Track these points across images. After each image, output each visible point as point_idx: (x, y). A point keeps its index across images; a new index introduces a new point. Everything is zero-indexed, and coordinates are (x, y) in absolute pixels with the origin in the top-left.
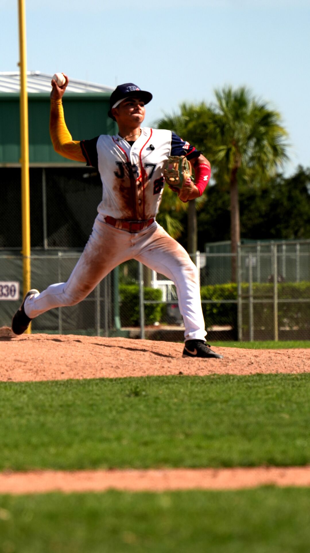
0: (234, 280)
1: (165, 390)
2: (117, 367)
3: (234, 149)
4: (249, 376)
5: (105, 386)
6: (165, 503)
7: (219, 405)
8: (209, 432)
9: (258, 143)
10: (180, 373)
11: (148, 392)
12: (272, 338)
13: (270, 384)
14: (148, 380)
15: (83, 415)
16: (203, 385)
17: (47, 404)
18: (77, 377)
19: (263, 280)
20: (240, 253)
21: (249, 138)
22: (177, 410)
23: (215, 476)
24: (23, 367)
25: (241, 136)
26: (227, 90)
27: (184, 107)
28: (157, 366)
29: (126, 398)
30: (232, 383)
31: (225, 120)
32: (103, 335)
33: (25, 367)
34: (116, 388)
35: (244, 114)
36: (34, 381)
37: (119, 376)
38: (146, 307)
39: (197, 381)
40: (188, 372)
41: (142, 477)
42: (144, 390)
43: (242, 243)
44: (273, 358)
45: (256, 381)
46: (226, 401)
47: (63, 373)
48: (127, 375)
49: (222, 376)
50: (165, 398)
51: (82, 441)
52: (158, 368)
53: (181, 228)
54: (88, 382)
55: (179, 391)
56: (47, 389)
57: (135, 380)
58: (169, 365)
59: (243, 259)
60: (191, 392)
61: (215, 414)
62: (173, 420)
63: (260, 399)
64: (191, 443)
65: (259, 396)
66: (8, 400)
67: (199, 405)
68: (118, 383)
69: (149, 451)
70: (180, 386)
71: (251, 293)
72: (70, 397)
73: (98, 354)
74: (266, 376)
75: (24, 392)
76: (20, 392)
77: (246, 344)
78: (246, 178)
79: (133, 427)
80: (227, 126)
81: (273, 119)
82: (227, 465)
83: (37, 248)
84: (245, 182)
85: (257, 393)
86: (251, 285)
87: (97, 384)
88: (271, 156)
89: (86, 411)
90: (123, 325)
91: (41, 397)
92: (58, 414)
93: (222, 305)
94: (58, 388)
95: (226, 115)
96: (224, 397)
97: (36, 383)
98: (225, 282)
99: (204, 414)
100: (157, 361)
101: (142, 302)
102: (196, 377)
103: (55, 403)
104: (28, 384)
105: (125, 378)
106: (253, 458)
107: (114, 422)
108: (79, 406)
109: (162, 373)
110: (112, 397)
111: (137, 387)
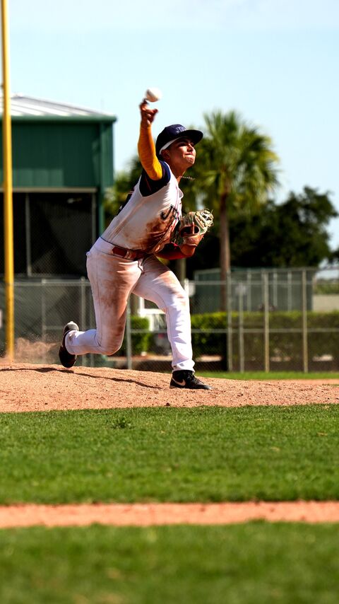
0: (223, 309)
1: (152, 422)
2: (103, 398)
3: (223, 175)
4: (238, 408)
5: (90, 417)
6: (152, 538)
7: (207, 437)
8: (197, 466)
9: (249, 169)
10: (168, 404)
11: (134, 424)
12: (263, 369)
13: (260, 416)
14: (134, 412)
15: (67, 447)
16: (191, 416)
17: (30, 436)
18: (61, 408)
19: (254, 309)
20: (230, 282)
21: (239, 163)
22: (164, 443)
23: (203, 510)
24: (5, 398)
25: (231, 161)
26: (216, 114)
28: (144, 397)
29: (112, 430)
30: (221, 415)
31: (214, 144)
32: (88, 365)
34: (101, 419)
35: (234, 138)
36: (16, 411)
37: (105, 407)
38: (133, 337)
39: (185, 413)
40: (175, 404)
41: (126, 511)
42: (129, 422)
43: (232, 271)
44: (263, 389)
45: (246, 414)
46: (216, 434)
47: (46, 404)
48: (113, 406)
49: (211, 407)
50: (152, 431)
51: (66, 474)
52: (145, 399)
54: (72, 414)
55: (167, 423)
56: (30, 420)
57: (121, 412)
58: (156, 396)
59: (233, 287)
60: (178, 425)
61: (203, 447)
62: (159, 453)
63: (250, 431)
64: (179, 476)
65: (249, 428)
67: (187, 437)
68: (103, 415)
69: (135, 484)
70: (167, 418)
71: (241, 322)
72: (54, 429)
73: (83, 384)
74: (256, 408)
75: (6, 423)
77: (235, 375)
78: (237, 204)
79: (119, 459)
80: (216, 152)
81: (264, 144)
82: (216, 499)
83: (21, 275)
84: (234, 208)
85: (247, 425)
86: (241, 314)
87: (82, 415)
88: (261, 182)
89: (70, 443)
92: (41, 446)
93: (212, 335)
94: (42, 419)
95: (215, 140)
96: (213, 429)
97: (18, 413)
98: (213, 311)
99: (191, 447)
100: (144, 392)
101: (129, 331)
102: (184, 408)
103: (37, 435)
104: (10, 415)
105: (111, 409)
106: (242, 492)
107: (99, 455)
108: (62, 437)
109: (148, 404)
110: (96, 429)
111: (123, 419)
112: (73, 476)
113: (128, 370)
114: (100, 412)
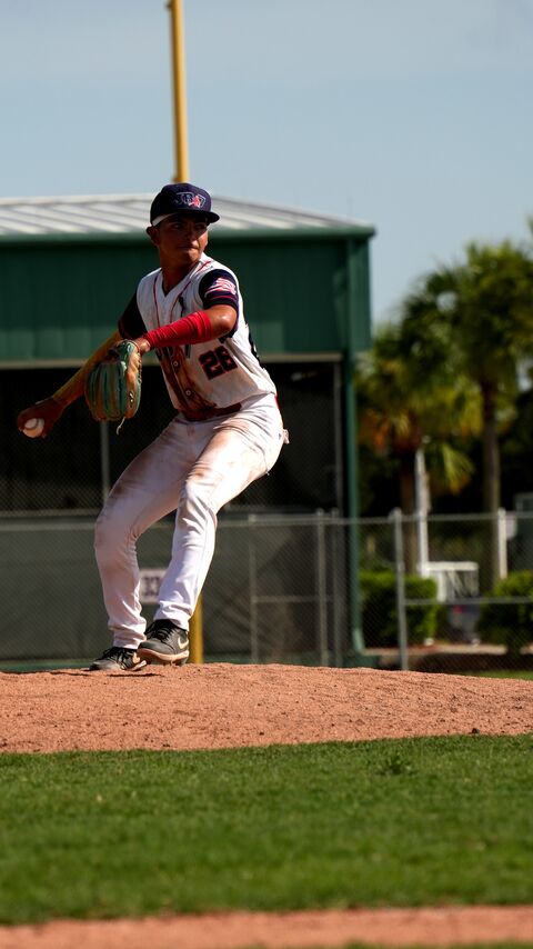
1: (447, 762)
2: (360, 722)
5: (339, 756)
10: (475, 731)
11: (417, 767)
14: (416, 744)
15: (300, 809)
16: (517, 751)
17: (235, 791)
18: (288, 741)
22: (469, 799)
24: (189, 724)
27: (472, 251)
28: (432, 719)
29: (378, 778)
32: (332, 665)
33: (193, 724)
34: (359, 759)
36: (210, 747)
37: (365, 737)
38: (409, 612)
39: (505, 745)
40: (488, 730)
41: (408, 921)
42: (408, 764)
47: (262, 734)
48: (378, 735)
50: (448, 778)
51: (300, 857)
52: (434, 722)
53: (470, 467)
54: (307, 750)
55: (474, 764)
56: (234, 762)
57: (392, 745)
58: (453, 716)
60: (494, 767)
62: (463, 817)
64: (498, 858)
66: (164, 784)
67: (510, 789)
68: (362, 751)
69: (422, 873)
70: (474, 754)
72: (276, 777)
73: (324, 699)
75: (193, 769)
76: (186, 768)
79: (392, 831)
87: (324, 753)
89: (305, 803)
90: (369, 644)
91: (224, 777)
92: (255, 807)
94: (255, 761)
97: (213, 752)
99: (519, 805)
101: (402, 602)
102: (503, 737)
103: (247, 789)
104: (200, 755)
105: (375, 741)
107: (356, 822)
108: (292, 792)
109: (441, 730)
110: (351, 776)
111: (397, 758)
112: (312, 861)
113: (404, 672)
114: (357, 745)
